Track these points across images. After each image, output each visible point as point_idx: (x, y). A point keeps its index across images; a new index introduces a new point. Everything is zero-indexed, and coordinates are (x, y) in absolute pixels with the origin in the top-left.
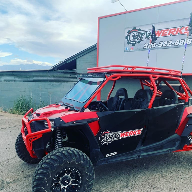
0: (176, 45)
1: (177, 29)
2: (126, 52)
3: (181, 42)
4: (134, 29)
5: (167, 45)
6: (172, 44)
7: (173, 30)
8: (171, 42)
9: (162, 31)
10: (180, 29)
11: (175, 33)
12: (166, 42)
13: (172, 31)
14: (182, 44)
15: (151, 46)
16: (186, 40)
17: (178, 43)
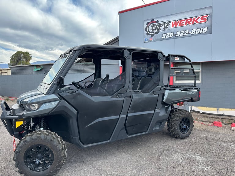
0: (192, 33)
1: (193, 19)
2: (146, 42)
3: (197, 31)
5: (184, 34)
6: (189, 33)
7: (190, 20)
8: (187, 31)
9: (179, 21)
10: (196, 19)
11: (191, 22)
12: (183, 32)
13: (188, 21)
14: (198, 33)
15: (169, 36)
16: (202, 29)
17: (194, 32)
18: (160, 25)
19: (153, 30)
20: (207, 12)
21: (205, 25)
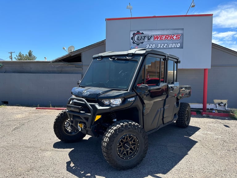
0: (169, 47)
1: (170, 36)
3: (173, 45)
4: (138, 32)
5: (163, 46)
8: (166, 45)
9: (160, 36)
10: (172, 36)
11: (169, 38)
12: (163, 45)
13: (167, 37)
14: (174, 47)
15: (152, 47)
16: (176, 44)
17: (171, 46)
18: (145, 37)
19: (138, 40)
20: (180, 32)
21: (178, 41)
